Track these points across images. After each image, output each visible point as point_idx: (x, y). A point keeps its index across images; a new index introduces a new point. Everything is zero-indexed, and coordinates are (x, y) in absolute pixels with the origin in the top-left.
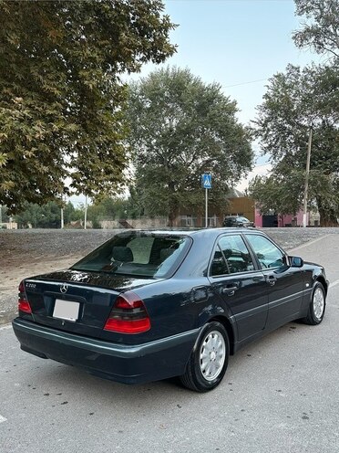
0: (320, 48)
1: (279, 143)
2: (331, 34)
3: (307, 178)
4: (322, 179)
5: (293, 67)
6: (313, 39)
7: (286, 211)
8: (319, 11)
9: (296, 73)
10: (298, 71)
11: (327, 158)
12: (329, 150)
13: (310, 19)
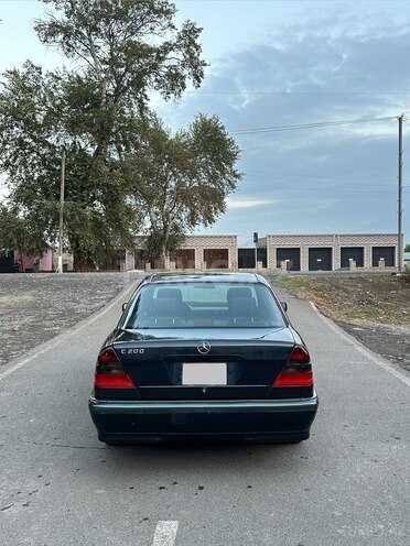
0: (69, 50)
1: (17, 163)
2: (84, 38)
3: (61, 211)
4: (80, 214)
5: (33, 66)
6: (61, 36)
7: (31, 253)
8: (70, 5)
9: (36, 73)
10: (40, 73)
11: (83, 189)
12: (85, 179)
13: (60, 12)
